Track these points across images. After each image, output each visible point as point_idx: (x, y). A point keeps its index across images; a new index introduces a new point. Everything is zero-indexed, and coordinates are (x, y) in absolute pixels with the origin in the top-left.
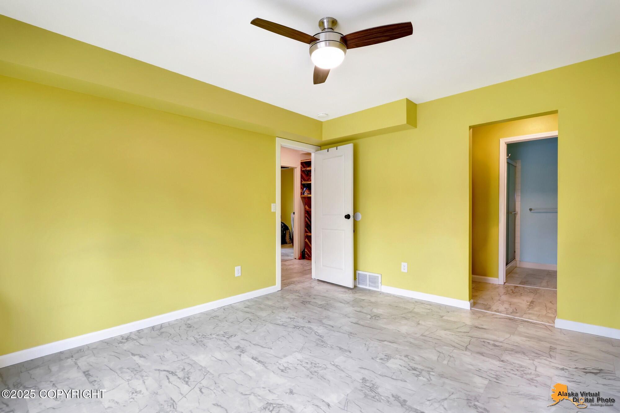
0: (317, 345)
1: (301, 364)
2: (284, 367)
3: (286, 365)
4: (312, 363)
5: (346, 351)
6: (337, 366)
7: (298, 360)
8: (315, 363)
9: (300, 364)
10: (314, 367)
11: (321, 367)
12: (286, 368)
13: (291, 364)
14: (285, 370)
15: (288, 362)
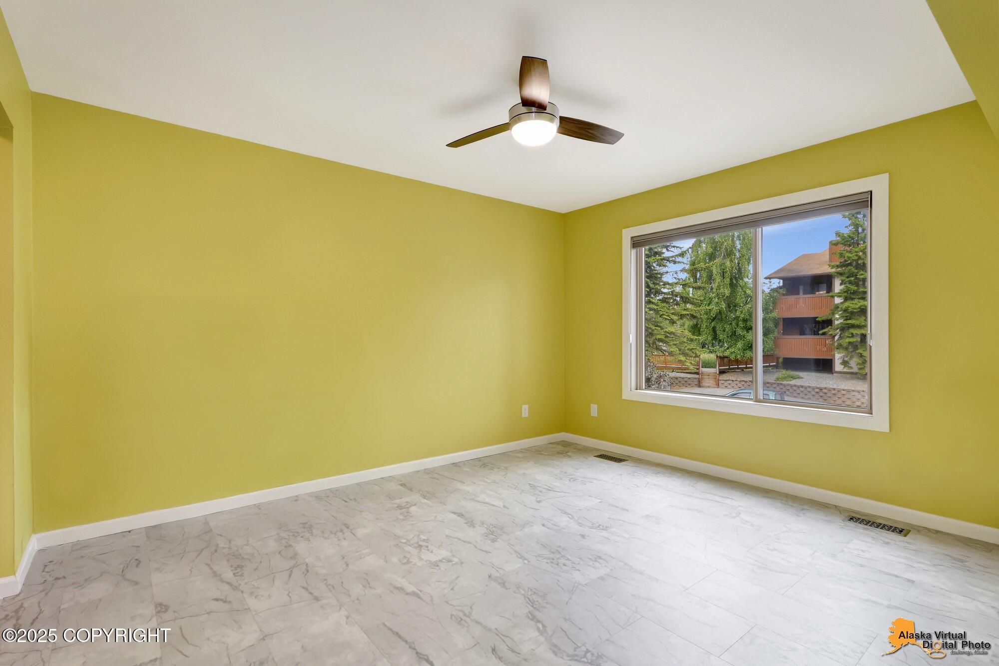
0: (544, 596)
1: (573, 564)
2: (599, 562)
3: (597, 565)
4: (558, 564)
5: (495, 579)
6: (522, 557)
7: (579, 570)
8: (552, 564)
9: (575, 564)
10: (555, 558)
11: (545, 558)
12: (596, 561)
13: (589, 566)
14: (596, 558)
15: (595, 568)
